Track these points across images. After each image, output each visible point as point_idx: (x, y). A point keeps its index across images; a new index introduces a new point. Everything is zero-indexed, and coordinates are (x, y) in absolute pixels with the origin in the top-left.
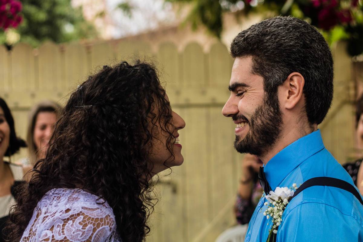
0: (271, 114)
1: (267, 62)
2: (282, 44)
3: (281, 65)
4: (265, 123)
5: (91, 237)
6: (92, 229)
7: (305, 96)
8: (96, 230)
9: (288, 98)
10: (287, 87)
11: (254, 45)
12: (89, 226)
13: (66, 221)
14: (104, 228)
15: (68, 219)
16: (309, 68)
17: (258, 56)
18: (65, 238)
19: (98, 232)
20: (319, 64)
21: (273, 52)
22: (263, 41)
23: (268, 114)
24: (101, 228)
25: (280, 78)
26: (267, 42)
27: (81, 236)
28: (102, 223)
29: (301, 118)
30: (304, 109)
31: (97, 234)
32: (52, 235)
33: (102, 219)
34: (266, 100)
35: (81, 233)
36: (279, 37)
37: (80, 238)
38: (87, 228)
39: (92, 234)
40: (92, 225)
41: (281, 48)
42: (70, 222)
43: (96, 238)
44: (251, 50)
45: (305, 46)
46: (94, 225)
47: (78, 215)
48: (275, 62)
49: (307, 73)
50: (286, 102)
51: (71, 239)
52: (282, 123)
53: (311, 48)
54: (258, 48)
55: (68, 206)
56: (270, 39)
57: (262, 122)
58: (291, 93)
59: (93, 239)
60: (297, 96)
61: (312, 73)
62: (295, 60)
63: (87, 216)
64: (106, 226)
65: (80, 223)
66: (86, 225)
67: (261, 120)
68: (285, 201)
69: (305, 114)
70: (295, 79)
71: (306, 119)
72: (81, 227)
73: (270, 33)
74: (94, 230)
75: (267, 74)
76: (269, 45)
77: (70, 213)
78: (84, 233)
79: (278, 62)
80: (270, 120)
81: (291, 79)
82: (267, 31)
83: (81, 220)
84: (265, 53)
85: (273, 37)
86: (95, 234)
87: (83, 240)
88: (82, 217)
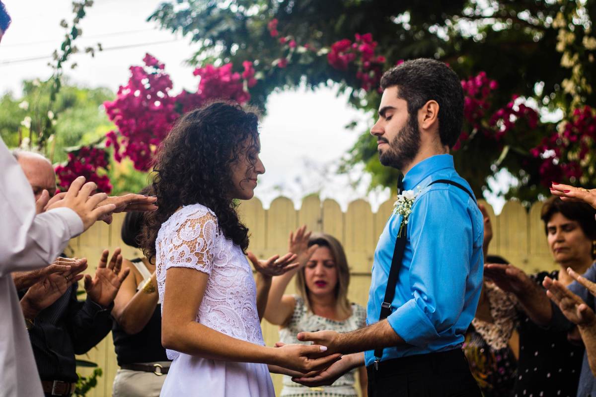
0: (412, 133)
1: (410, 89)
2: (421, 76)
3: (421, 92)
4: (406, 140)
5: (201, 232)
6: (199, 226)
7: (439, 120)
9: (425, 120)
10: (424, 112)
11: (400, 76)
12: (196, 225)
13: (178, 231)
15: (180, 229)
16: (443, 96)
17: (402, 85)
18: (183, 241)
19: (206, 226)
20: (452, 95)
21: (415, 81)
22: (406, 73)
23: (409, 133)
24: (206, 223)
25: (420, 102)
26: (410, 74)
28: (205, 219)
29: (435, 138)
30: (437, 131)
31: (205, 228)
32: (173, 245)
33: (204, 217)
34: (409, 121)
35: (193, 232)
36: (420, 70)
37: (194, 236)
38: (196, 227)
39: (202, 230)
40: (198, 224)
41: (421, 78)
42: (182, 230)
43: (206, 232)
44: (397, 80)
45: (440, 77)
46: (200, 223)
47: (186, 222)
48: (416, 89)
49: (441, 100)
50: (423, 123)
51: (187, 239)
52: (421, 140)
53: (445, 80)
54: (402, 78)
55: (177, 222)
56: (412, 72)
57: (404, 140)
58: (427, 117)
59: (204, 233)
60: (433, 119)
61: (445, 100)
62: (432, 88)
63: (192, 220)
64: (210, 221)
65: (189, 226)
66: (194, 226)
67: (403, 138)
69: (438, 135)
70: (432, 106)
71: (439, 140)
72: (191, 228)
73: (412, 68)
74: (202, 226)
75: (410, 99)
76: (412, 76)
77: (180, 224)
78: (195, 231)
79: (418, 89)
80: (411, 138)
81: (429, 107)
82: (410, 67)
83: (190, 224)
84: (408, 82)
85: (415, 70)
86: (203, 228)
87: (197, 237)
88: (189, 222)
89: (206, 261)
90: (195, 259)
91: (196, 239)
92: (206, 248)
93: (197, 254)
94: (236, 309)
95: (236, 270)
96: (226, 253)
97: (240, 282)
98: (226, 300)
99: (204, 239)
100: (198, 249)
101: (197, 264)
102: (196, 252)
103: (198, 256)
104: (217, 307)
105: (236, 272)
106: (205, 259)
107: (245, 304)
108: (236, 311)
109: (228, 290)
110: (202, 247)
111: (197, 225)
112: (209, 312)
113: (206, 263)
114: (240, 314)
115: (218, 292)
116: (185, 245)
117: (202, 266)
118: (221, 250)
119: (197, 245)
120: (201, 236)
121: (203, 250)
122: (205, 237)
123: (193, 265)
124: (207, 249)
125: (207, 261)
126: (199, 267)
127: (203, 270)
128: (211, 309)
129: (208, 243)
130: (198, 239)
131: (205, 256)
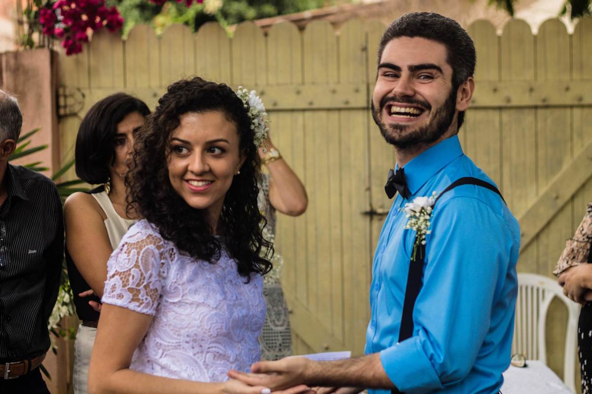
5: (137, 262)
6: (136, 253)
8: (140, 252)
14: (148, 248)
15: (118, 254)
18: (116, 271)
19: (143, 253)
24: (144, 249)
27: (128, 264)
28: (143, 244)
31: (142, 257)
33: (142, 241)
35: (127, 261)
37: (127, 266)
38: (132, 254)
39: (138, 258)
40: (135, 250)
42: (120, 255)
43: (143, 261)
46: (137, 248)
51: (121, 269)
59: (140, 262)
63: (130, 243)
64: (150, 246)
65: (125, 252)
66: (129, 252)
68: (429, 209)
72: (127, 255)
74: (138, 253)
78: (129, 259)
83: (126, 249)
86: (140, 257)
87: (131, 267)
88: (126, 246)
89: (144, 298)
90: (128, 296)
91: (130, 270)
92: (143, 282)
93: (130, 290)
94: (195, 355)
95: (195, 306)
96: (179, 285)
97: (199, 322)
98: (181, 344)
99: (140, 270)
100: (131, 284)
101: (130, 302)
102: (129, 286)
103: (132, 292)
104: (170, 352)
105: (194, 310)
106: (142, 295)
107: (209, 348)
108: (195, 357)
109: (182, 332)
110: (138, 281)
111: (133, 251)
112: (161, 357)
113: (144, 301)
114: (201, 360)
115: (171, 333)
116: (117, 277)
117: (138, 304)
118: (172, 281)
119: (131, 278)
120: (137, 266)
121: (138, 285)
122: (141, 268)
123: (125, 303)
124: (145, 284)
125: (146, 299)
126: (133, 306)
127: (139, 309)
128: (163, 354)
129: (147, 275)
130: (132, 270)
131: (143, 292)
